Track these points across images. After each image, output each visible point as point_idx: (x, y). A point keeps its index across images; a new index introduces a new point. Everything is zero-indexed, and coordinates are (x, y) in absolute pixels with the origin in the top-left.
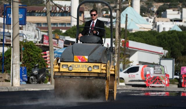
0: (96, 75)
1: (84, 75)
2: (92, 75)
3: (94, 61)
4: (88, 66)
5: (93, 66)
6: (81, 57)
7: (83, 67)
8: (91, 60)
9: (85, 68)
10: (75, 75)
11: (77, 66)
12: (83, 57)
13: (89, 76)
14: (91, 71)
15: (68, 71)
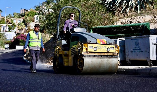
0: (111, 54)
1: (104, 54)
2: (109, 54)
3: (110, 43)
4: (107, 48)
5: (110, 47)
6: (102, 40)
7: (103, 48)
8: (108, 42)
9: (105, 49)
10: (98, 54)
11: (99, 47)
12: (103, 40)
13: (107, 55)
14: (109, 51)
15: (94, 51)
